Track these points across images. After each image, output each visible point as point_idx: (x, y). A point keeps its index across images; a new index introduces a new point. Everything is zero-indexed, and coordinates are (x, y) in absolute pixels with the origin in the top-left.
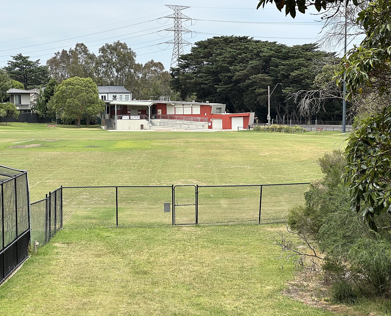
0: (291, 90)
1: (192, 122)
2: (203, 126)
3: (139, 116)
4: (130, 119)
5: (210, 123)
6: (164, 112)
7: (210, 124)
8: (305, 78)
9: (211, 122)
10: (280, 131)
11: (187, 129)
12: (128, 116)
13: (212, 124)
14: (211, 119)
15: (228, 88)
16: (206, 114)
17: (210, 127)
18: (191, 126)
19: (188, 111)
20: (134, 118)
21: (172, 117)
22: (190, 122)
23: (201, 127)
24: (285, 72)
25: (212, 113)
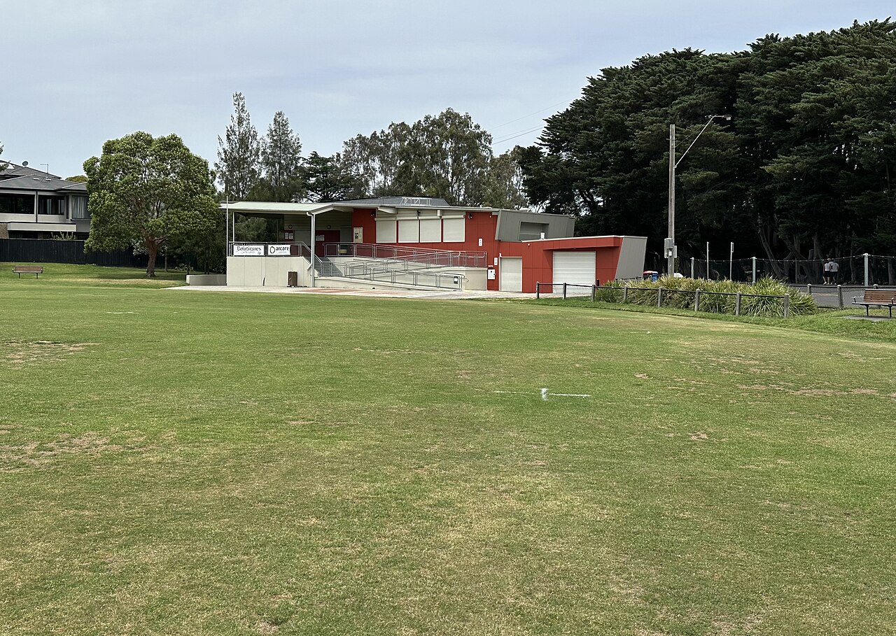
0: (792, 163)
1: (432, 265)
2: (456, 280)
3: (289, 246)
4: (266, 254)
5: (494, 271)
6: (370, 235)
7: (492, 276)
8: (842, 112)
9: (496, 268)
10: (687, 306)
11: (409, 289)
12: (262, 247)
13: (497, 275)
14: (496, 259)
15: (623, 181)
16: (480, 240)
17: (493, 285)
18: (424, 280)
19: (430, 232)
20: (277, 253)
21: (385, 251)
22: (424, 265)
23: (450, 282)
24: (776, 106)
25: (496, 239)
